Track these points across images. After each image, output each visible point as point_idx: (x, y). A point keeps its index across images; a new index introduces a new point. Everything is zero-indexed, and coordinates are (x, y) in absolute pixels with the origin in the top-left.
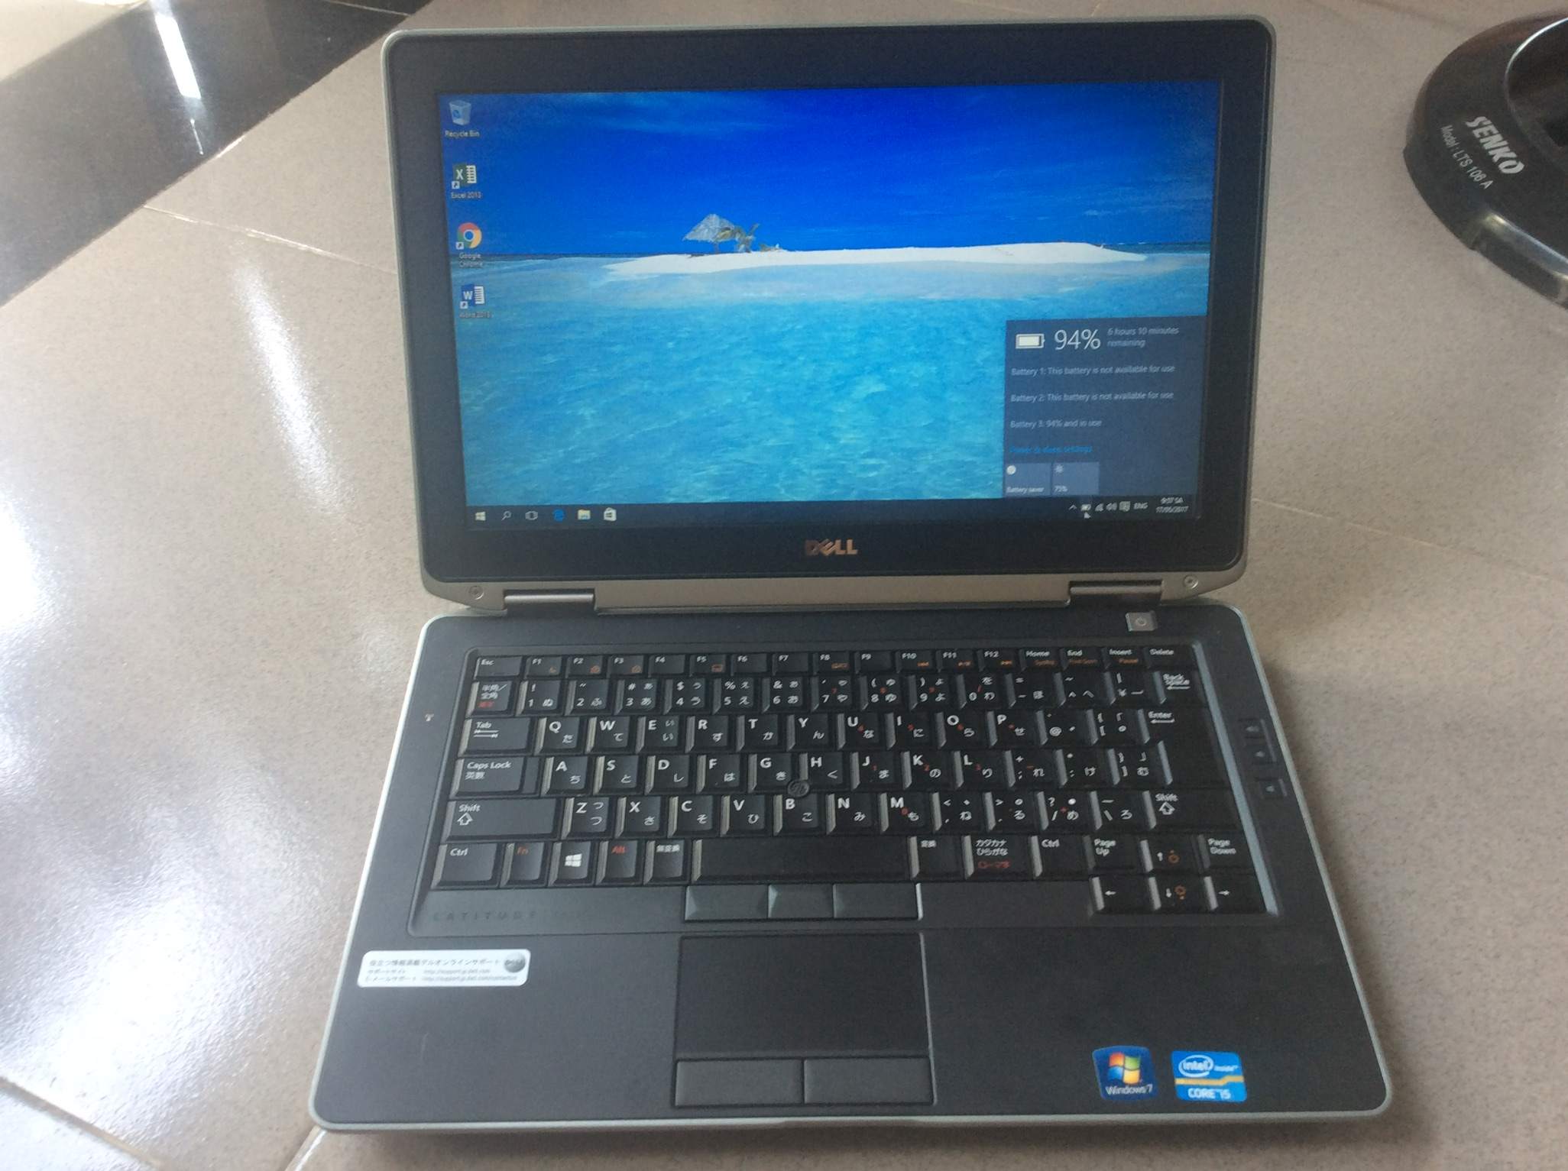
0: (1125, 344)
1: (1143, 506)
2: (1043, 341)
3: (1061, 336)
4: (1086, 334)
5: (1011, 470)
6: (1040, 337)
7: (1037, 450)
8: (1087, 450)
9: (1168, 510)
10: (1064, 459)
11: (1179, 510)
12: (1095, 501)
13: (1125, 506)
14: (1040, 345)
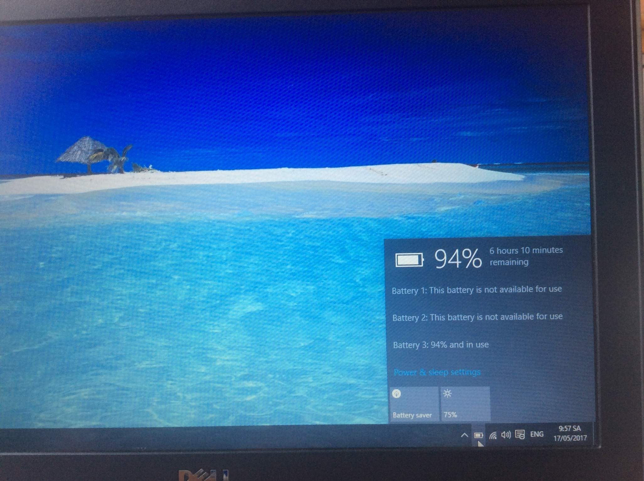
0: (508, 263)
1: (539, 434)
2: (423, 260)
3: (441, 255)
4: (467, 254)
5: (396, 393)
6: (420, 256)
7: (423, 373)
8: (476, 373)
9: (565, 438)
10: (452, 382)
11: (578, 438)
12: (488, 428)
13: (521, 435)
14: (420, 263)
